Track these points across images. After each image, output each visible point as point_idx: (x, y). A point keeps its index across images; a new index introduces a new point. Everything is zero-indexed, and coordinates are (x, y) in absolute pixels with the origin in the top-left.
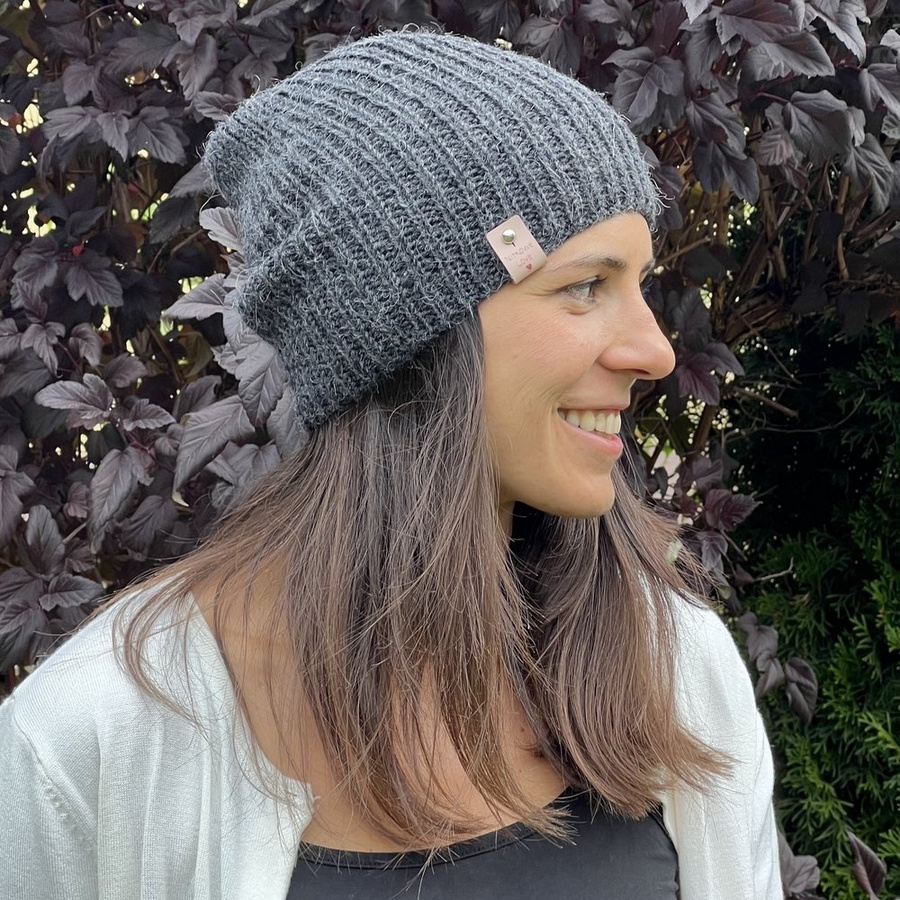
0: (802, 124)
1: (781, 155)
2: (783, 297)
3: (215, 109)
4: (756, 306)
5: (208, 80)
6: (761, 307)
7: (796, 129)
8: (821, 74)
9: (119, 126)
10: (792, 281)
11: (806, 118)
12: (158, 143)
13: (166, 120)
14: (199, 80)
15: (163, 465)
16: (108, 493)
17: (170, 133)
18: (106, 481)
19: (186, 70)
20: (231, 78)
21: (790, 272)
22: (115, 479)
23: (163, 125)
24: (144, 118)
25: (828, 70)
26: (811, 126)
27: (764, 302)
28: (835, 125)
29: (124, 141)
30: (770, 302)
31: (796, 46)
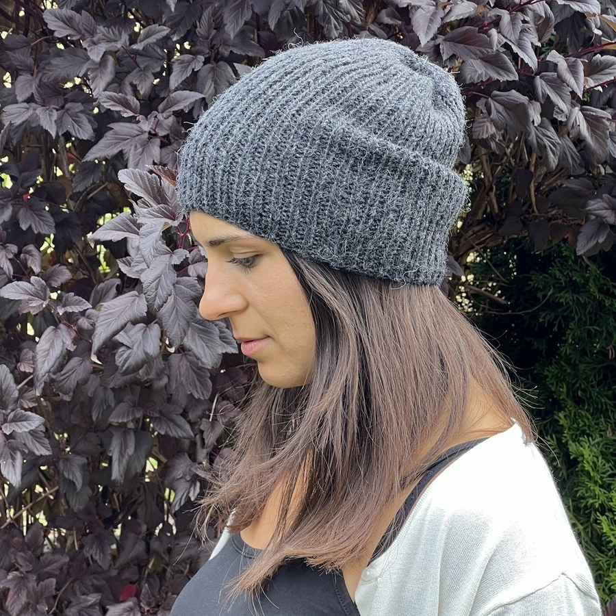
0: (498, 112)
1: (487, 132)
2: (496, 225)
3: (112, 103)
4: (479, 231)
5: (109, 84)
6: (482, 232)
7: (494, 115)
8: (509, 79)
9: (50, 115)
10: (502, 214)
11: (500, 108)
12: (76, 126)
13: (81, 112)
14: (103, 84)
15: (83, 338)
16: (48, 354)
17: (84, 119)
18: (47, 346)
19: (94, 78)
20: (124, 84)
21: (500, 209)
22: (52, 345)
23: (80, 114)
24: (67, 110)
25: (515, 77)
26: (504, 114)
27: (483, 229)
28: (519, 113)
29: (54, 125)
30: (487, 229)
31: (493, 61)
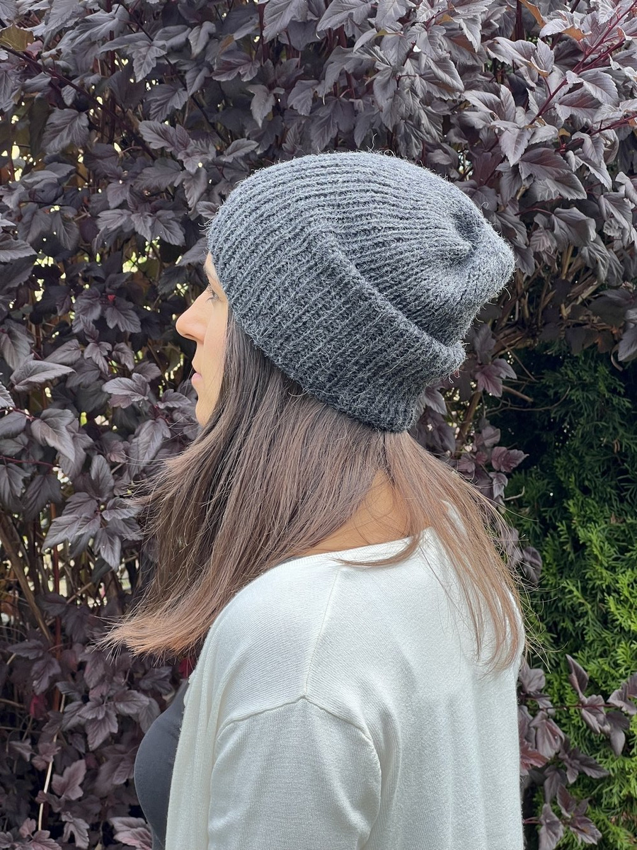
0: (561, 228)
1: (543, 245)
2: (527, 329)
3: (208, 212)
4: (509, 334)
5: (202, 194)
6: (513, 335)
7: (557, 231)
8: (579, 198)
9: (144, 222)
10: (532, 320)
11: (563, 224)
12: (168, 232)
13: (172, 219)
14: (196, 194)
16: (148, 446)
17: (176, 227)
18: (147, 438)
19: (189, 188)
20: (213, 194)
21: (531, 313)
22: (152, 438)
23: (171, 221)
24: (159, 217)
25: (583, 196)
26: (566, 229)
27: (514, 332)
28: (581, 228)
29: (149, 231)
30: (518, 332)
31: (564, 181)
